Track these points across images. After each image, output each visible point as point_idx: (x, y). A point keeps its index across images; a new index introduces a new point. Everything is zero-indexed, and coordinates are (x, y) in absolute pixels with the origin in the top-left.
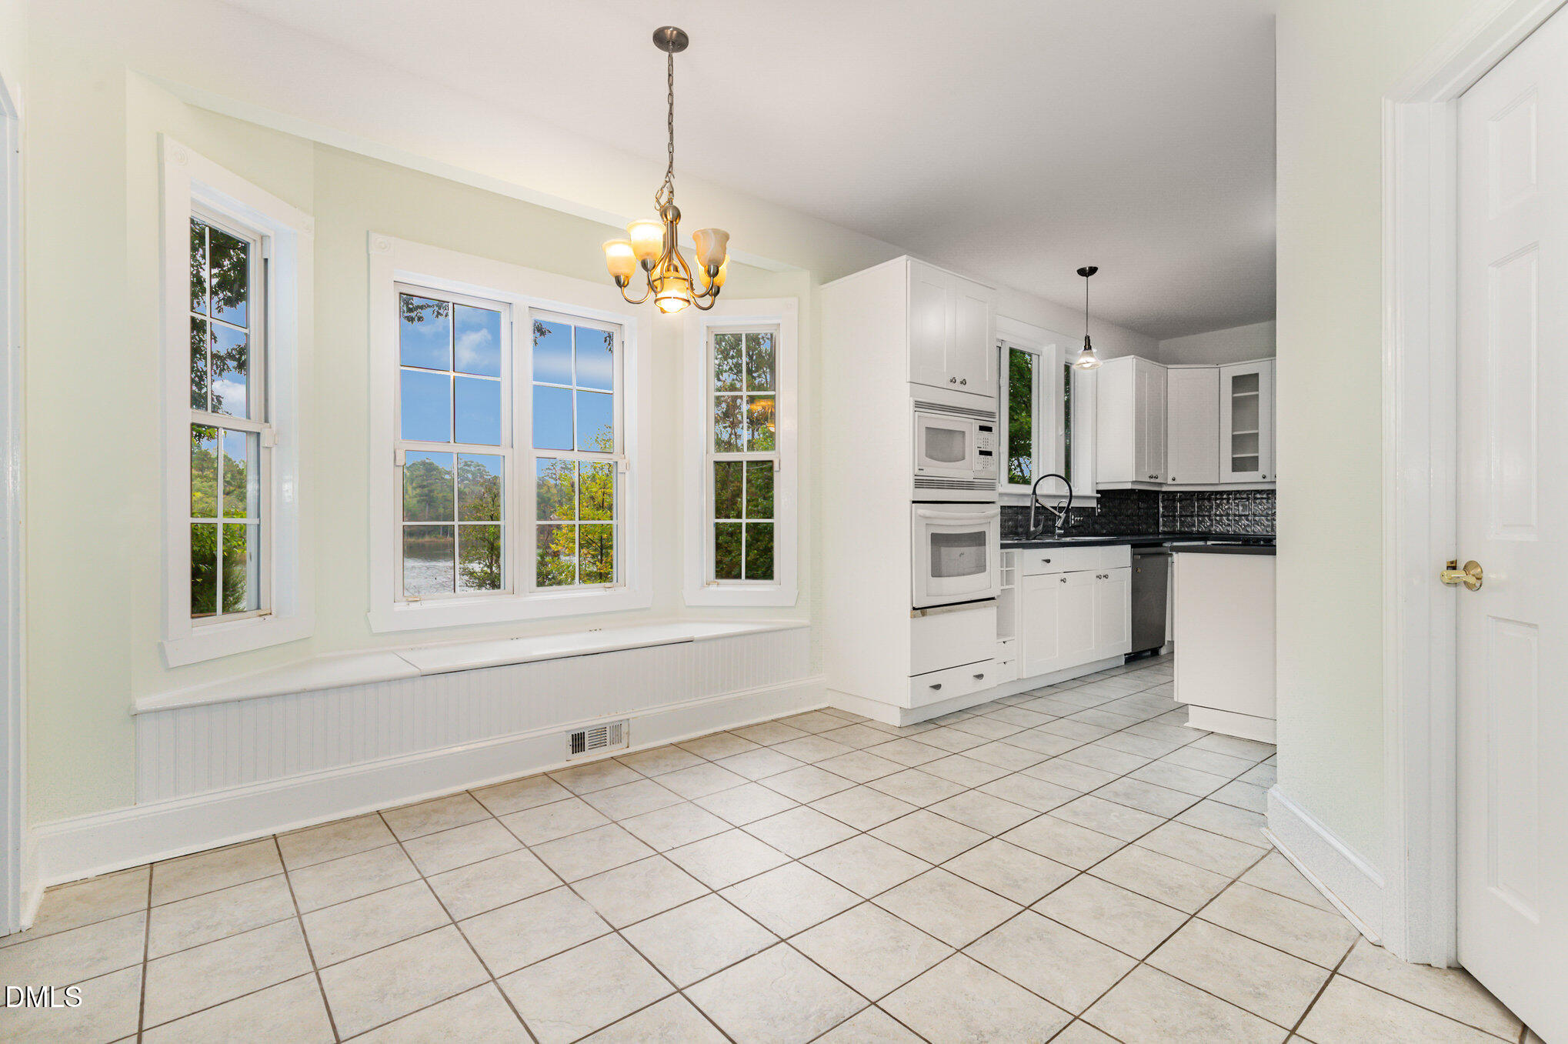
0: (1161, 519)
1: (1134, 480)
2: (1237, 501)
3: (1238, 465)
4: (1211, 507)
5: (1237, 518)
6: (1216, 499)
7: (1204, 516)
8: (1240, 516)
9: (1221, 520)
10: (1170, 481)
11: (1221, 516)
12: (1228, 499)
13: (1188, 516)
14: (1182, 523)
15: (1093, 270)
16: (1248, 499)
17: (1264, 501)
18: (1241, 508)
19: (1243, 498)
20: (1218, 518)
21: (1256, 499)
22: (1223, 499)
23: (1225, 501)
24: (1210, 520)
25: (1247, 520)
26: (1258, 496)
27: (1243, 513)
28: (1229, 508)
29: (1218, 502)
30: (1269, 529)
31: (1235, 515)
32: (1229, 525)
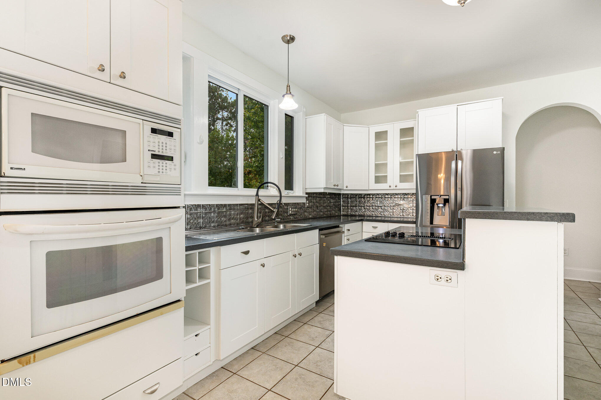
0: (342, 208)
1: (325, 187)
2: (377, 199)
3: (378, 180)
4: (365, 202)
5: (377, 208)
6: (367, 198)
7: (362, 206)
8: (378, 206)
9: (369, 209)
10: (345, 188)
11: (369, 206)
12: (373, 198)
13: (354, 206)
14: (351, 209)
15: (292, 39)
16: (382, 198)
17: (389, 199)
18: (379, 203)
19: (379, 198)
20: (368, 208)
21: (385, 198)
23: (371, 199)
24: (364, 208)
25: (382, 209)
26: (387, 196)
27: (380, 205)
28: (373, 202)
29: (368, 199)
30: (391, 214)
31: (376, 206)
32: (373, 211)
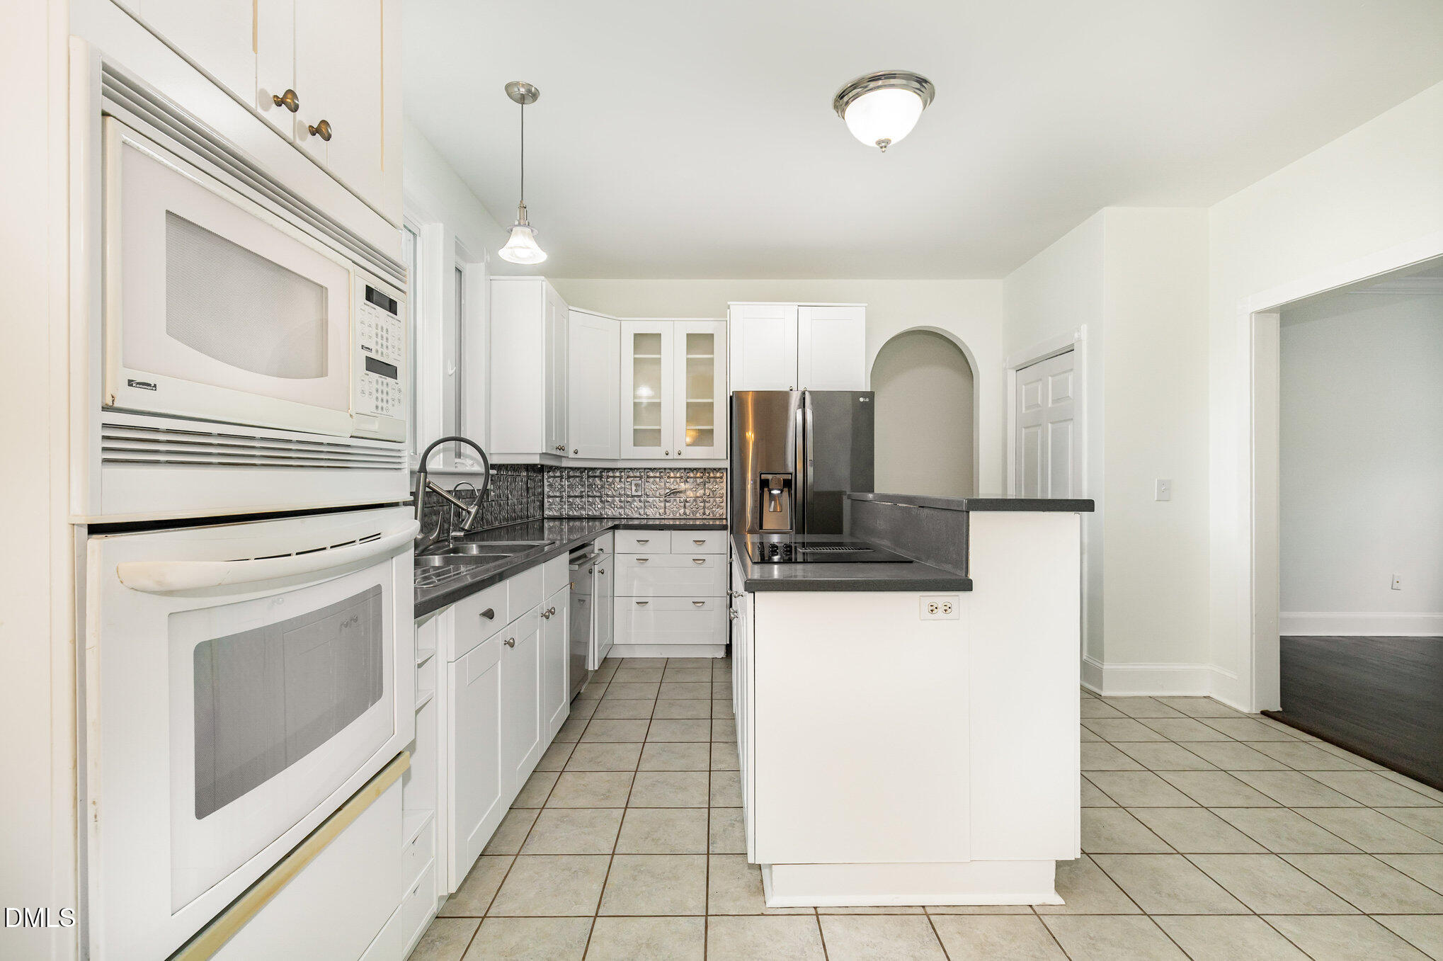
0: (546, 500)
1: (544, 451)
2: (628, 480)
3: (641, 437)
4: (603, 487)
5: (629, 499)
6: (608, 477)
7: (595, 497)
8: (633, 496)
9: (614, 501)
10: (572, 455)
11: (613, 496)
12: (621, 477)
13: (576, 497)
14: (571, 504)
16: (641, 477)
17: (658, 480)
18: (634, 488)
19: (636, 477)
20: (609, 499)
21: (648, 477)
22: (614, 477)
23: (618, 480)
24: (601, 501)
25: (640, 501)
26: (651, 474)
27: (636, 494)
28: (621, 488)
29: (610, 480)
30: (662, 511)
31: (628, 496)
32: (621, 507)
